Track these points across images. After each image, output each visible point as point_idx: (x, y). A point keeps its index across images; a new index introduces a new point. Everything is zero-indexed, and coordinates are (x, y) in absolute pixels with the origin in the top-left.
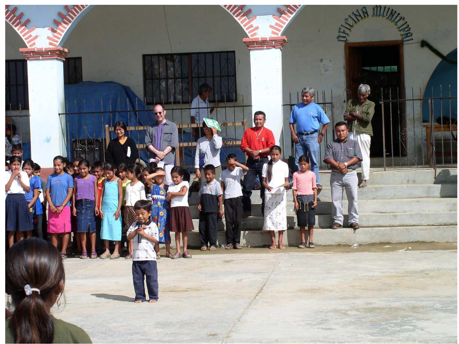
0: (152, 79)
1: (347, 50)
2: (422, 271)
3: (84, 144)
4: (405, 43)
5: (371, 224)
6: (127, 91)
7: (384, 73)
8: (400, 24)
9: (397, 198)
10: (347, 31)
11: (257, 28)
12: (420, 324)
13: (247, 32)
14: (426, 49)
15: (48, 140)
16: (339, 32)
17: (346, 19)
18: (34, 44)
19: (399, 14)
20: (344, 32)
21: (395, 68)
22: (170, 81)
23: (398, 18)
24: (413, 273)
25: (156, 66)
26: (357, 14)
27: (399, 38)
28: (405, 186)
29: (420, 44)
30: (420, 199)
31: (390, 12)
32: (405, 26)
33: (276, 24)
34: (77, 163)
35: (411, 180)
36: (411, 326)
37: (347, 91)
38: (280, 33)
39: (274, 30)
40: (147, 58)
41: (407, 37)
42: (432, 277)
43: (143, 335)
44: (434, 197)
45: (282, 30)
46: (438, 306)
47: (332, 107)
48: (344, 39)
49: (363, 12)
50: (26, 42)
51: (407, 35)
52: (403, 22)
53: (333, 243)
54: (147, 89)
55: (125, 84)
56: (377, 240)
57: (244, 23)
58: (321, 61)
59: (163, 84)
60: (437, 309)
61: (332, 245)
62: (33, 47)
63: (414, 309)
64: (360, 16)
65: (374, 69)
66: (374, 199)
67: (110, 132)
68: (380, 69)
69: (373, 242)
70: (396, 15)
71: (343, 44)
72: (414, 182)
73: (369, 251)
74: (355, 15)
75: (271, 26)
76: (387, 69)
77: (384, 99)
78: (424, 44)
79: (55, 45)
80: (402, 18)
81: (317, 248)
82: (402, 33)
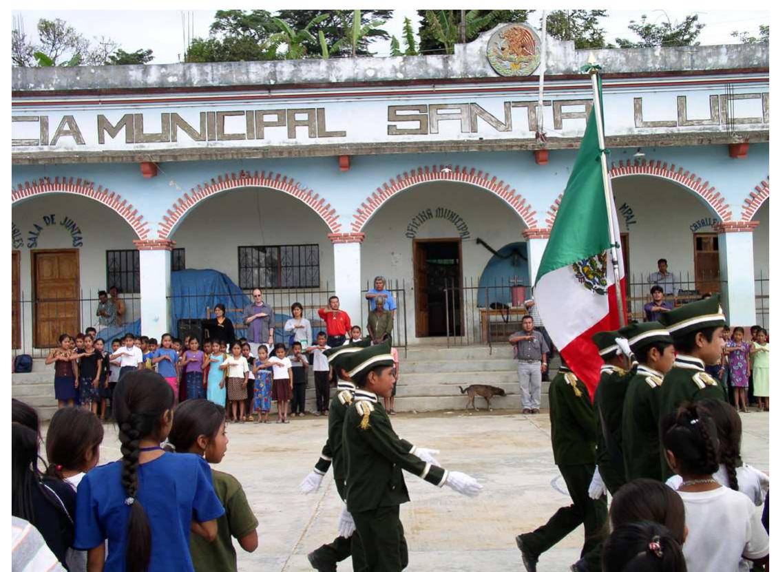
0: (246, 267)
1: (415, 246)
2: (484, 433)
3: (188, 323)
4: (463, 240)
5: (438, 394)
6: (224, 278)
7: (443, 265)
8: (459, 224)
9: (460, 371)
10: (415, 229)
11: (340, 225)
12: (491, 477)
13: (331, 228)
14: (481, 246)
15: (156, 320)
16: (408, 230)
17: (414, 219)
18: (146, 236)
19: (458, 216)
20: (412, 230)
21: (452, 261)
22: (261, 269)
23: (457, 220)
24: (476, 435)
25: (250, 257)
26: (423, 215)
27: (458, 236)
28: (465, 361)
29: (475, 242)
30: (478, 373)
31: (450, 214)
32: (463, 226)
33: (356, 222)
34: (188, 338)
35: (471, 355)
36: (483, 478)
37: (415, 280)
38: (360, 230)
39: (355, 227)
40: (242, 249)
41: (465, 235)
42: (493, 438)
43: (254, 488)
44: (489, 371)
45: (362, 227)
46: (502, 461)
47: (404, 293)
48: (412, 236)
49: (428, 214)
50: (139, 234)
51: (465, 234)
52: (462, 222)
53: (406, 411)
54: (241, 276)
55: (222, 272)
56: (442, 407)
57: (329, 221)
58: (393, 254)
59: (256, 272)
60: (502, 464)
61: (404, 412)
62: (145, 239)
63: (483, 464)
64: (425, 216)
65: (435, 261)
66: (440, 372)
67: (210, 313)
68: (440, 261)
69: (439, 409)
70: (455, 217)
71: (411, 240)
72: (473, 357)
73: (436, 416)
74: (422, 216)
75: (352, 224)
76: (446, 261)
77: (448, 287)
78: (479, 241)
79: (164, 238)
80: (461, 219)
81: (397, 415)
82: (461, 231)
